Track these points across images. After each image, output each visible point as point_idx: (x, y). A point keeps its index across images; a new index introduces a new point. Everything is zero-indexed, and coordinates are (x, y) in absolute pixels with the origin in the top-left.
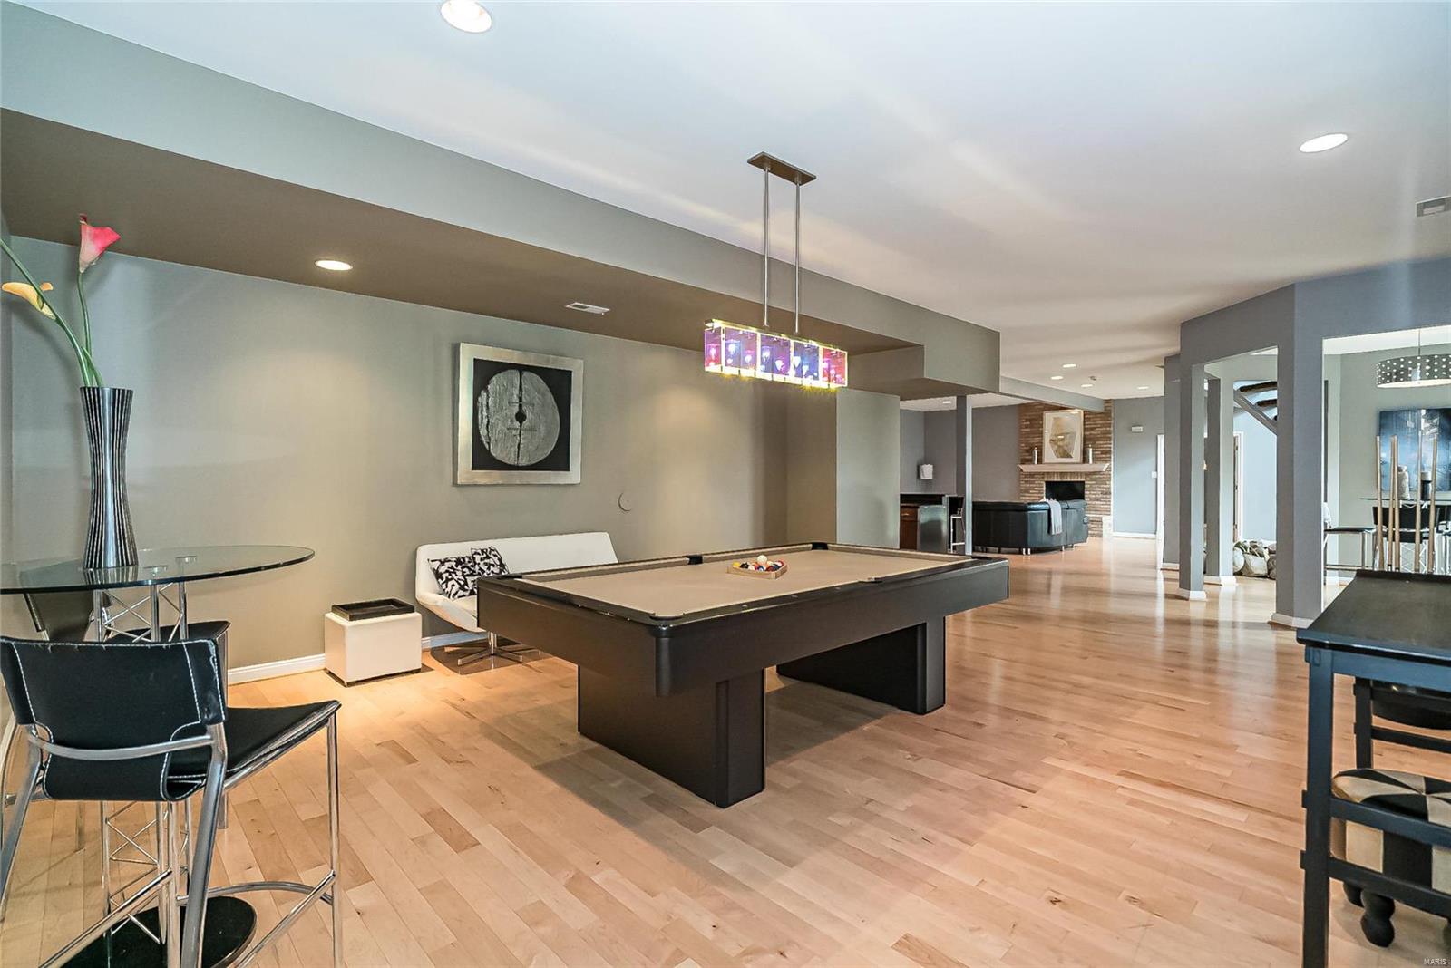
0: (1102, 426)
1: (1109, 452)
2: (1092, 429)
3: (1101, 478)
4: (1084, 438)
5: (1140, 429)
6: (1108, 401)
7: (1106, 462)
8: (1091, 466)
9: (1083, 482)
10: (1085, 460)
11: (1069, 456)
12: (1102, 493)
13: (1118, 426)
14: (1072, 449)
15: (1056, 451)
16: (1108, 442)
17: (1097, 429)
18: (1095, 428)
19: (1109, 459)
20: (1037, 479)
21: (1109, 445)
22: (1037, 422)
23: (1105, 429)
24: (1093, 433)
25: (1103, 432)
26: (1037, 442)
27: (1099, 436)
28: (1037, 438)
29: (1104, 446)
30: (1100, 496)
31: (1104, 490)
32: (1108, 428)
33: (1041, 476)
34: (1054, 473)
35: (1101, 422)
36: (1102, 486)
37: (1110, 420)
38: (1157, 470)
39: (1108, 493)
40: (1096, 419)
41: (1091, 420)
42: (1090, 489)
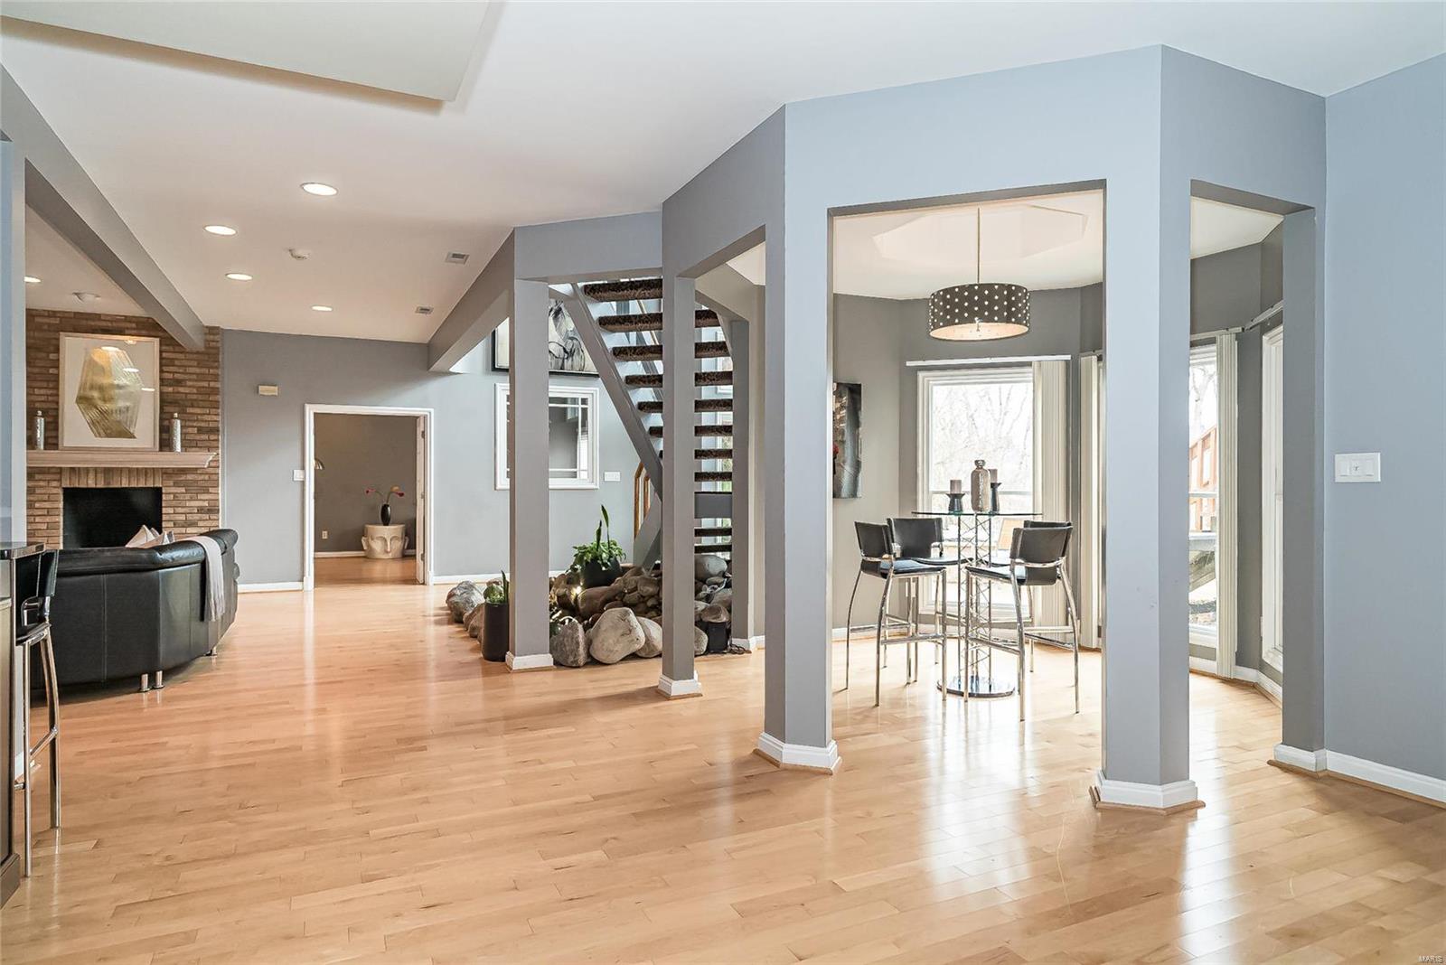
0: (201, 377)
1: (215, 431)
2: (179, 383)
3: (203, 482)
4: (162, 401)
5: (273, 390)
6: (213, 330)
7: (209, 449)
8: (178, 457)
9: (159, 490)
10: (165, 444)
11: (132, 436)
12: (201, 510)
13: (232, 382)
14: (133, 422)
15: (93, 424)
16: (213, 411)
17: (189, 383)
18: (185, 380)
19: (214, 444)
20: (42, 483)
21: (215, 418)
22: (44, 355)
23: (206, 384)
24: (181, 390)
25: (200, 391)
26: (43, 398)
27: (195, 397)
28: (42, 392)
29: (206, 417)
30: (197, 517)
31: (206, 504)
32: (212, 384)
33: (57, 477)
34: (87, 470)
35: (198, 370)
36: (200, 497)
37: (217, 368)
38: (303, 468)
39: (210, 511)
40: (186, 363)
41: (176, 363)
42: (174, 503)
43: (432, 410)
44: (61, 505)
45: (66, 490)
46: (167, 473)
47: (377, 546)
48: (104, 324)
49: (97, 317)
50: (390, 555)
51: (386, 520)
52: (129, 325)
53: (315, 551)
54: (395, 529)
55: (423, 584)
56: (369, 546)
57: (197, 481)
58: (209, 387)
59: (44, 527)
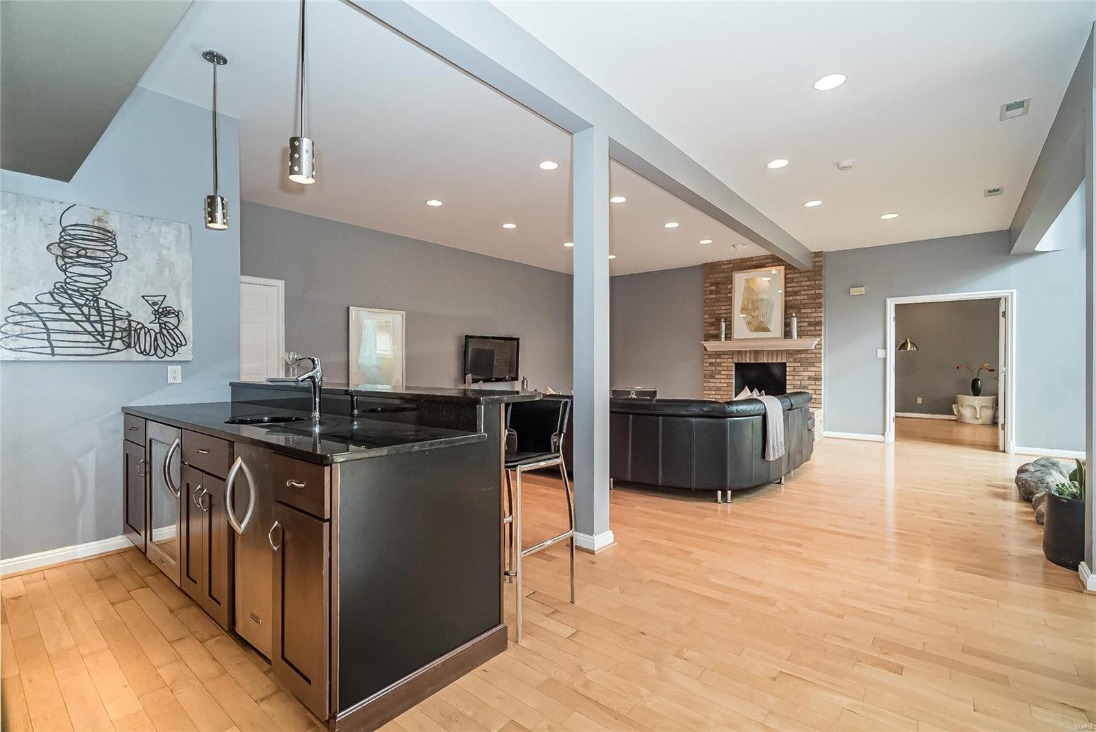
0: (810, 288)
1: (819, 324)
2: (796, 293)
3: (809, 359)
4: (786, 306)
5: (862, 290)
6: (818, 254)
7: (815, 336)
8: (795, 343)
9: (785, 364)
10: (787, 334)
11: (767, 330)
12: (810, 378)
13: (831, 288)
14: (769, 321)
15: (749, 323)
16: (818, 310)
17: (802, 293)
18: (800, 291)
19: (818, 333)
20: (725, 360)
21: (819, 315)
22: (724, 286)
23: (813, 292)
24: (798, 298)
25: (810, 297)
26: (725, 312)
27: (806, 301)
28: (723, 308)
29: (814, 315)
30: (807, 383)
31: (813, 374)
32: (817, 291)
33: (730, 356)
34: (746, 351)
35: (808, 283)
36: (810, 369)
37: (821, 280)
38: (885, 348)
39: (817, 379)
40: (801, 279)
41: (795, 280)
42: (793, 373)
43: (1014, 291)
44: (734, 373)
45: (737, 365)
46: (789, 353)
47: (967, 413)
48: (754, 263)
49: (751, 259)
50: (980, 422)
51: (976, 391)
52: (765, 261)
53: (896, 412)
54: (984, 400)
55: (1004, 451)
56: (959, 412)
57: (806, 358)
58: (815, 294)
59: (725, 385)
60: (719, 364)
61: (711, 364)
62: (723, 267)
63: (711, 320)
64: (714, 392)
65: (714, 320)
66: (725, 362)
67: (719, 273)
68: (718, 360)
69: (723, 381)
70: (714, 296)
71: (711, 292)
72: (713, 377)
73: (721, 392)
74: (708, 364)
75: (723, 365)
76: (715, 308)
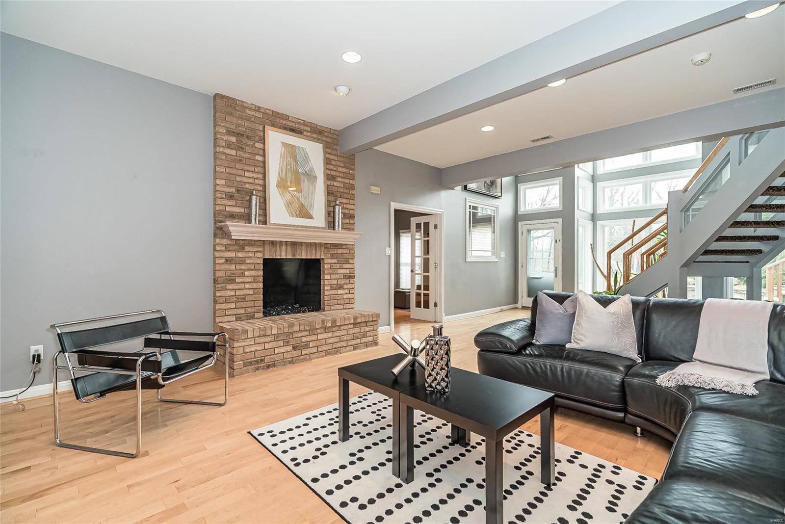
0: (345, 175)
1: (353, 217)
3: (346, 255)
4: (327, 191)
5: (377, 190)
7: (350, 230)
8: (338, 236)
9: (322, 260)
10: (331, 225)
12: (345, 276)
14: (312, 206)
15: (288, 205)
16: (352, 202)
17: (339, 179)
18: (336, 176)
19: (351, 226)
20: (250, 254)
21: (353, 207)
22: (250, 143)
23: (347, 181)
24: (335, 184)
25: (345, 186)
26: (251, 181)
27: (342, 190)
28: (251, 175)
30: (343, 281)
31: (347, 272)
32: (351, 181)
33: (261, 249)
34: (282, 243)
35: (344, 170)
36: (345, 266)
37: (354, 170)
38: (390, 246)
39: (350, 277)
40: (338, 164)
41: (332, 162)
42: (331, 271)
43: (444, 211)
44: (261, 274)
45: (267, 261)
46: (327, 246)
48: (291, 124)
49: (286, 117)
52: (306, 128)
57: (342, 254)
58: (349, 183)
59: (251, 292)
60: (242, 261)
61: (228, 261)
62: (248, 112)
63: (227, 190)
64: (233, 306)
65: (233, 190)
66: (250, 257)
67: (240, 118)
68: (240, 255)
69: (247, 286)
70: (233, 152)
71: (229, 145)
72: (232, 281)
73: (243, 304)
74: (223, 261)
75: (248, 261)
76: (234, 171)
